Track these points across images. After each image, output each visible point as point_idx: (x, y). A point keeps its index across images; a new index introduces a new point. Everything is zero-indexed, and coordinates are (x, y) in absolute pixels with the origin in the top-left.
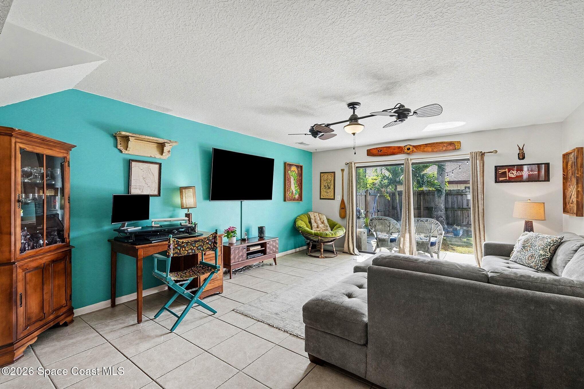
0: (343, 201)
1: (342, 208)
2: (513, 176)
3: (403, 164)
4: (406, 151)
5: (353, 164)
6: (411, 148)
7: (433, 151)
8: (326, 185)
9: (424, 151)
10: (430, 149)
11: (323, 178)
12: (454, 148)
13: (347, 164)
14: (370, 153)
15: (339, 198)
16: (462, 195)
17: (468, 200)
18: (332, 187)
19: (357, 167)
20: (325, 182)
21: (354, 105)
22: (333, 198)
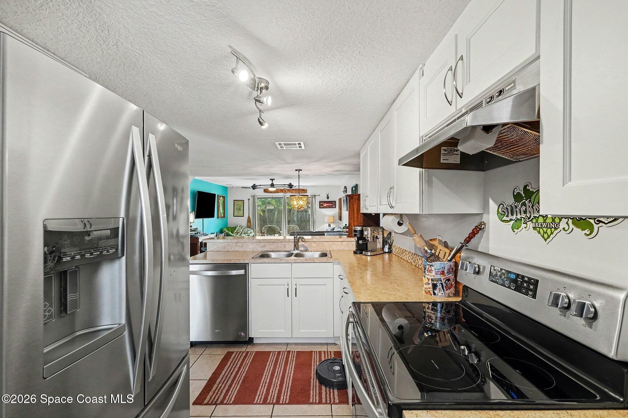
0: (249, 217)
1: (249, 222)
2: (325, 206)
3: (282, 198)
5: (255, 196)
6: (286, 190)
7: (296, 193)
8: (238, 208)
9: (292, 193)
10: (294, 192)
11: (236, 203)
12: (304, 192)
13: (252, 196)
14: (266, 191)
15: (246, 215)
16: (306, 212)
17: (309, 215)
18: (242, 209)
19: (258, 198)
20: (237, 206)
21: (272, 180)
22: (243, 215)
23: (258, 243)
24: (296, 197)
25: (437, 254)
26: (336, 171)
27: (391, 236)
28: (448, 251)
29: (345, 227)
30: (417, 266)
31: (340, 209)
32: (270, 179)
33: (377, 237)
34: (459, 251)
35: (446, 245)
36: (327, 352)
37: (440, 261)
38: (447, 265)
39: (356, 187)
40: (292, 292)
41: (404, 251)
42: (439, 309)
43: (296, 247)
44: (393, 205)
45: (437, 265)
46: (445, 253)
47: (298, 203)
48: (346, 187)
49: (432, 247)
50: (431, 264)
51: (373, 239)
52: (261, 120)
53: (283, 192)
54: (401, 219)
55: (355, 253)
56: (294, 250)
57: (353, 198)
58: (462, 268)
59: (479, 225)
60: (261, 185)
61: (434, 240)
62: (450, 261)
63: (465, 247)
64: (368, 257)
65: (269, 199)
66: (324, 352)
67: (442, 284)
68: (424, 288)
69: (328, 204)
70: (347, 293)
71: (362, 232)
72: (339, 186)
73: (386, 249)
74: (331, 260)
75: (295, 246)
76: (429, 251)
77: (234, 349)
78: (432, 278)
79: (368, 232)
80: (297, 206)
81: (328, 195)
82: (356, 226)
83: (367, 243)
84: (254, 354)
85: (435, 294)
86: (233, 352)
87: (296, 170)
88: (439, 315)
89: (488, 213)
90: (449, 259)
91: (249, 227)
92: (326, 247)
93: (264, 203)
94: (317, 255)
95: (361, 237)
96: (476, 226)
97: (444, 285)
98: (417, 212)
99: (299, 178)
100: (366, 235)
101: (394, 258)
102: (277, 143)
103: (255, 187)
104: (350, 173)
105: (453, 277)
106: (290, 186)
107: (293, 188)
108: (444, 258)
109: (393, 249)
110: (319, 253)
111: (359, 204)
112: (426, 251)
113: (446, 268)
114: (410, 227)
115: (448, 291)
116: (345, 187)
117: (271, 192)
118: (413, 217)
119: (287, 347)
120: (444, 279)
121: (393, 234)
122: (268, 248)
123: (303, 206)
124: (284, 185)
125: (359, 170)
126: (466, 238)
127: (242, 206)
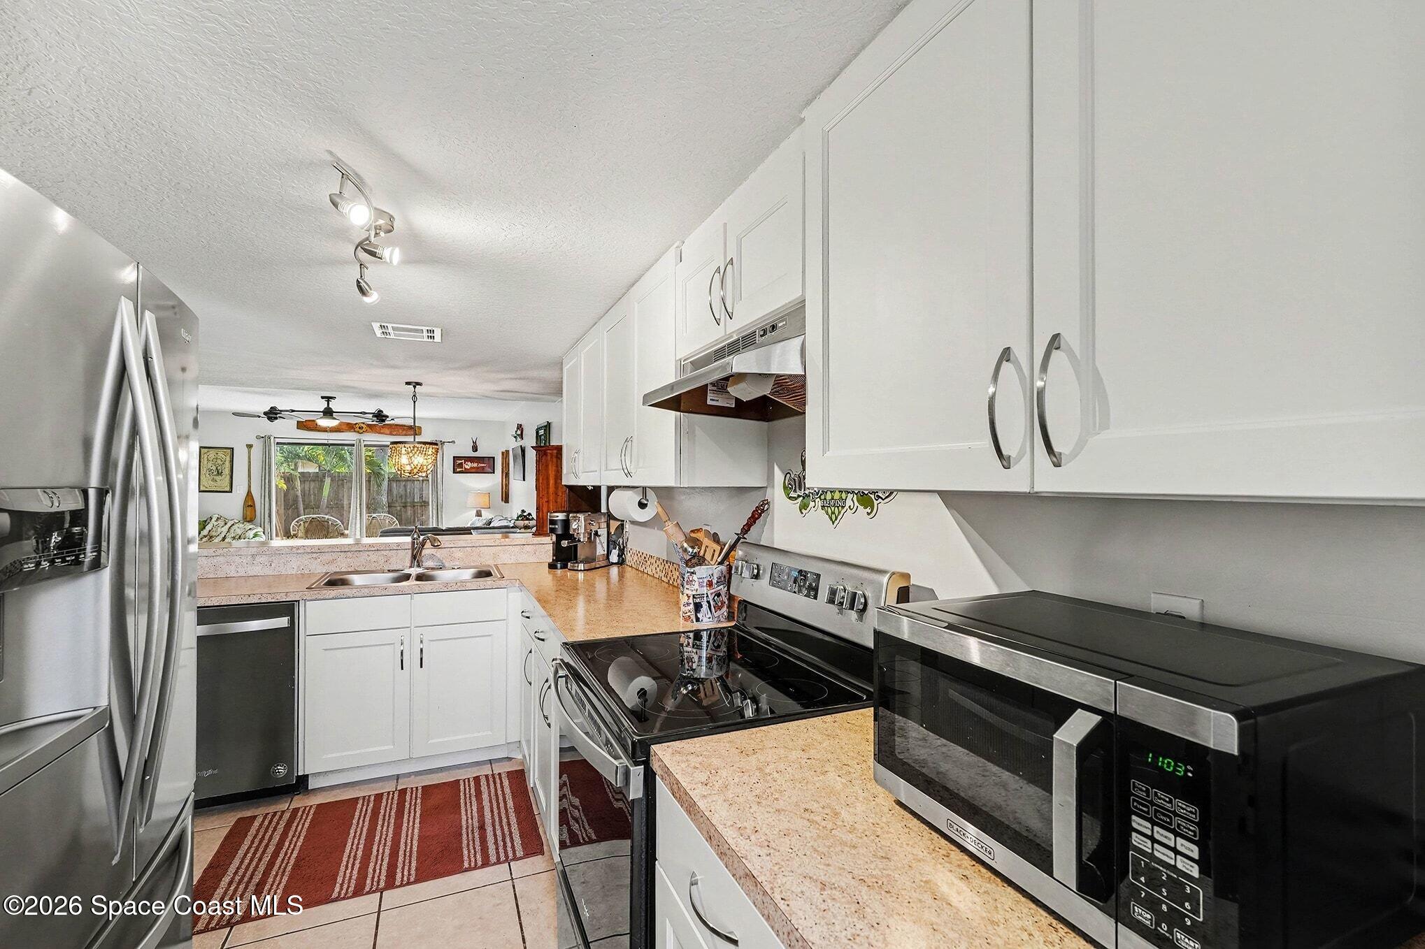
0: (249, 494)
1: (248, 507)
2: (468, 468)
3: (353, 445)
4: (357, 429)
5: (272, 438)
6: (364, 426)
7: (391, 434)
8: (214, 468)
9: (380, 433)
10: (387, 431)
11: (206, 455)
13: (261, 438)
14: (302, 426)
15: (240, 489)
18: (227, 471)
19: (278, 443)
20: (210, 464)
21: (328, 399)
22: (228, 489)
23: (314, 555)
24: (407, 445)
25: (701, 554)
26: (502, 391)
27: (623, 532)
28: (718, 548)
29: (520, 516)
30: (671, 582)
31: (506, 474)
32: (323, 398)
33: (596, 534)
34: (733, 547)
35: (715, 538)
36: (493, 775)
37: (706, 565)
38: (716, 571)
39: (548, 427)
40: (412, 659)
41: (646, 559)
42: (705, 645)
43: (416, 558)
44: (631, 469)
45: (702, 572)
46: (714, 551)
47: (408, 460)
48: (521, 425)
49: (695, 542)
50: (692, 571)
51: (590, 538)
52: (363, 284)
53: (355, 431)
54: (644, 496)
55: (552, 566)
56: (411, 567)
57: (546, 454)
58: (736, 572)
59: (762, 505)
60: (293, 411)
61: (698, 530)
62: (721, 563)
63: (742, 540)
64: (580, 573)
65: (306, 447)
66: (487, 776)
67: (708, 602)
68: (681, 613)
69: (475, 465)
70: (543, 640)
71: (566, 523)
72: (502, 424)
73: (614, 558)
74: (503, 583)
75: (414, 557)
76: (690, 550)
77: (259, 812)
78: (694, 593)
79: (579, 524)
80: (408, 468)
81: (475, 443)
82: (554, 512)
83: (576, 547)
84: (312, 812)
85: (698, 620)
86: (255, 817)
87: (408, 383)
88: (704, 654)
89: (773, 487)
90: (719, 560)
91: (251, 521)
92: (486, 559)
93: (292, 458)
94: (467, 574)
95: (566, 534)
96: (757, 507)
97: (712, 603)
98: (672, 484)
99: (415, 402)
100: (574, 530)
101: (629, 573)
102: (376, 326)
103: (276, 414)
104: (534, 397)
105: (726, 589)
106: (380, 416)
107: (386, 422)
108: (712, 560)
109: (628, 557)
110: (473, 571)
111: (559, 466)
112: (685, 550)
113: (716, 576)
114: (660, 509)
115: (719, 613)
116: (520, 427)
117: (325, 430)
118: (664, 493)
119: (397, 782)
120: (711, 594)
121: (627, 527)
122: (341, 565)
123: (425, 467)
124: (361, 413)
125: (558, 392)
126: (744, 526)
127: (228, 464)
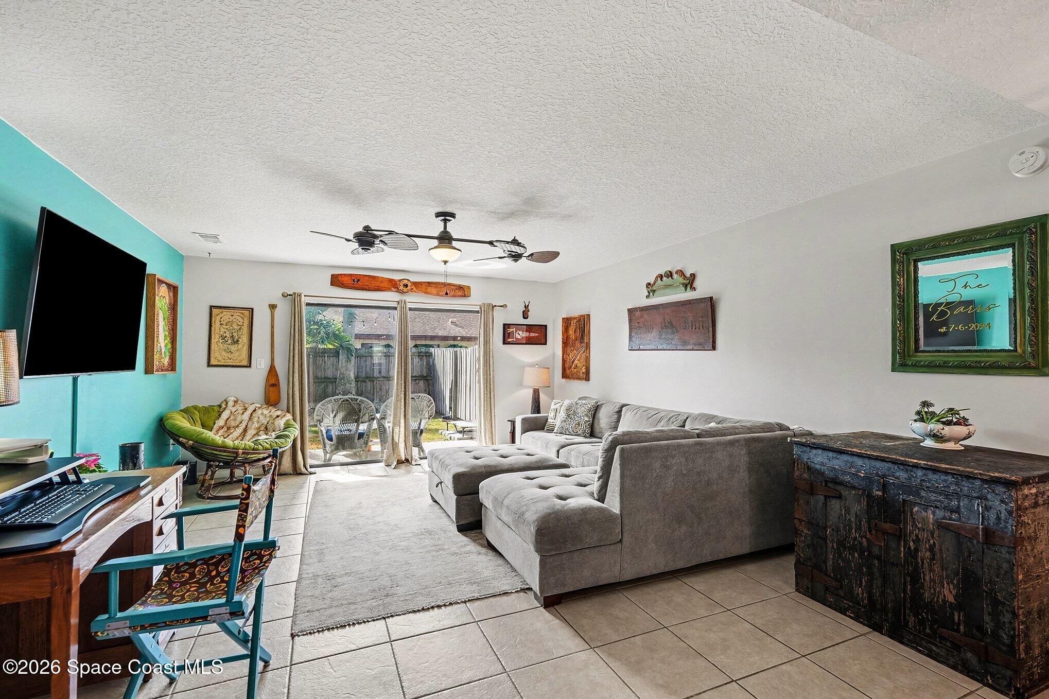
0: (272, 371)
1: (273, 385)
2: (518, 338)
3: (395, 308)
4: (401, 288)
5: (303, 297)
6: (409, 284)
7: (438, 295)
8: (228, 334)
9: (426, 293)
10: (434, 291)
11: (218, 318)
12: (463, 295)
13: (287, 295)
14: (337, 281)
15: (261, 363)
18: (244, 339)
20: (223, 329)
21: (446, 216)
22: (245, 363)
53: (398, 290)
69: (526, 335)
91: (276, 406)
127: (245, 330)
